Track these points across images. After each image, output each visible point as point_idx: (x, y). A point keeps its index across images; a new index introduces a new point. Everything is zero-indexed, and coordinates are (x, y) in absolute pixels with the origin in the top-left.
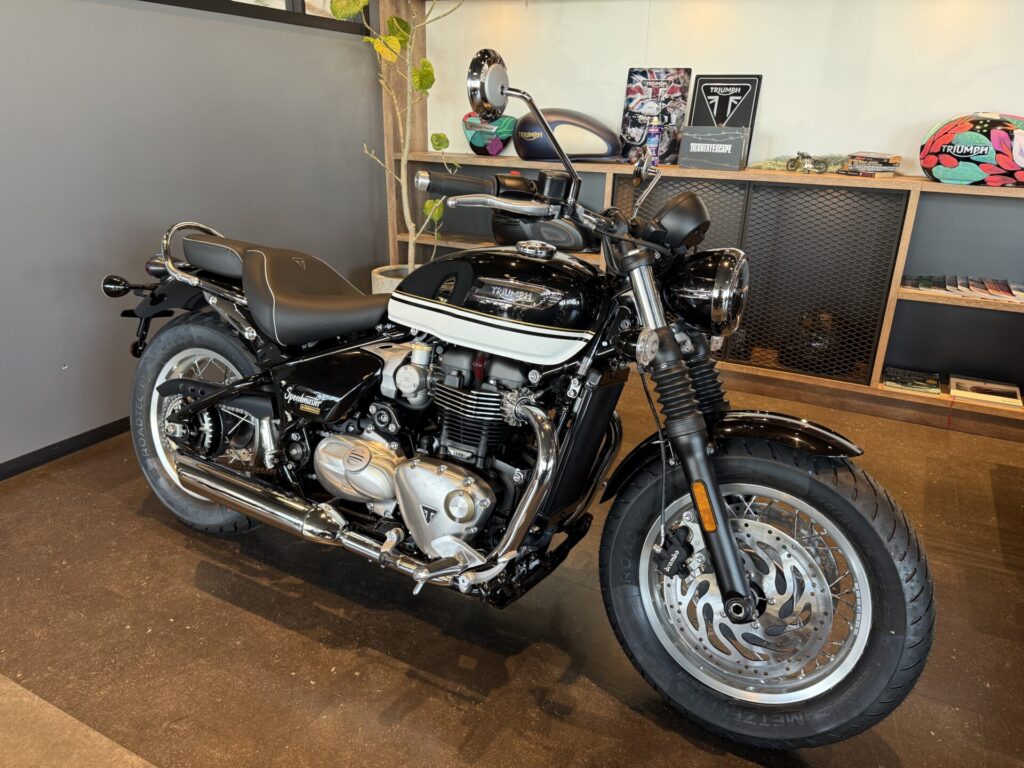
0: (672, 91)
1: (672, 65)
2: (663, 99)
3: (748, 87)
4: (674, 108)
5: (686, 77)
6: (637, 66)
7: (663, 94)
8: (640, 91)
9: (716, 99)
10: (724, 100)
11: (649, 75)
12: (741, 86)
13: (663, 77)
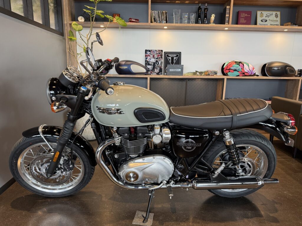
0: (158, 56)
1: (157, 49)
2: (156, 58)
3: (178, 55)
4: (159, 60)
5: (161, 52)
6: (147, 49)
7: (156, 56)
8: (149, 56)
9: (170, 58)
10: (172, 58)
11: (151, 51)
12: (177, 55)
13: (155, 52)
